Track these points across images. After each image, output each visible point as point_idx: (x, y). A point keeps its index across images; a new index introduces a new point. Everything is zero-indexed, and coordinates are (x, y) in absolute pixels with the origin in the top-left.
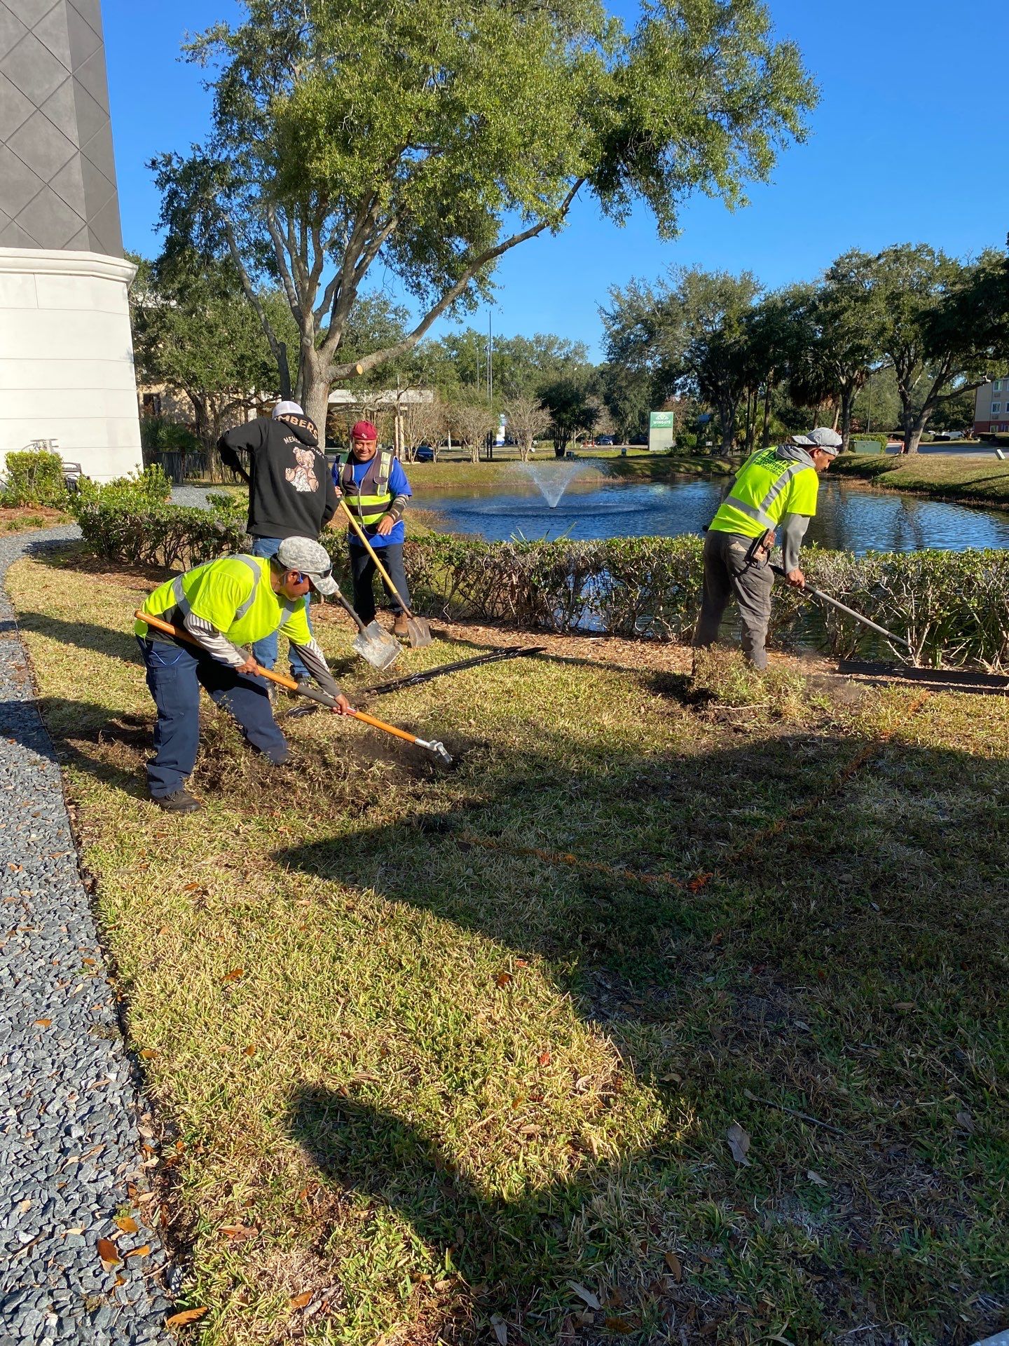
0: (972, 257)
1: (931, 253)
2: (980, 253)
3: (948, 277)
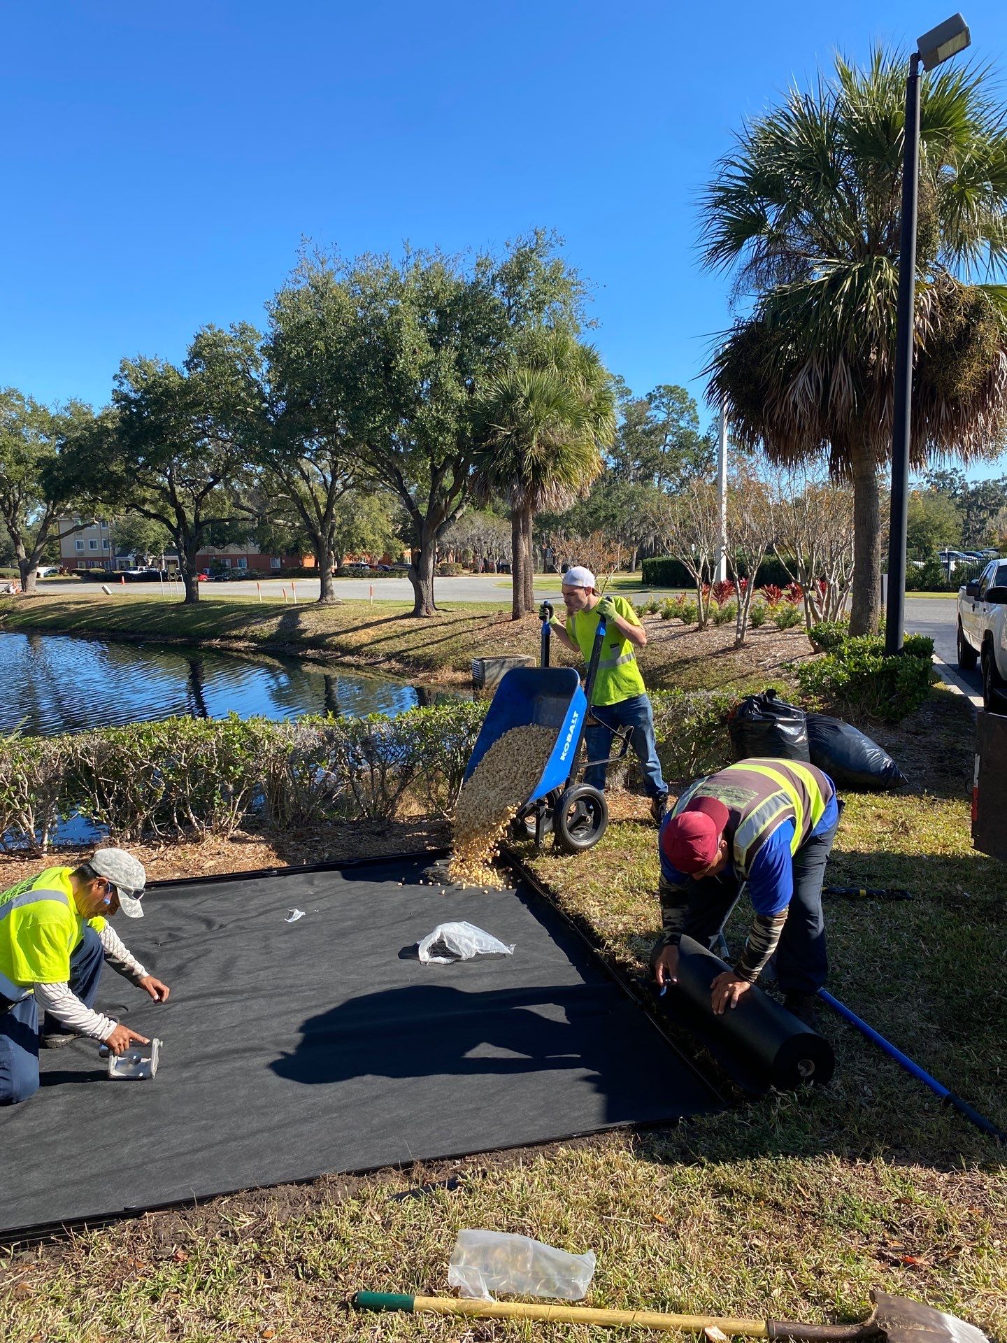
0: (60, 406)
1: (20, 398)
2: (65, 403)
3: (42, 423)
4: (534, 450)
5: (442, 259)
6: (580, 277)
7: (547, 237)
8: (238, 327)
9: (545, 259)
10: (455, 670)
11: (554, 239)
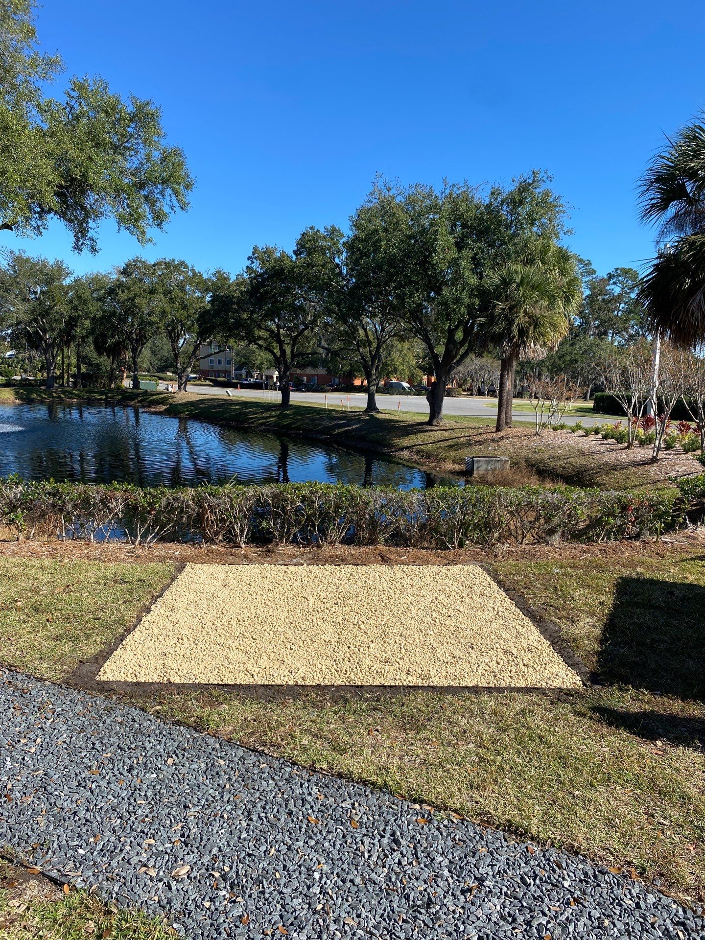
0: (210, 273)
1: (186, 267)
2: (214, 271)
3: (199, 283)
4: (521, 319)
5: (468, 189)
6: (562, 201)
7: (541, 175)
8: (329, 228)
9: (538, 190)
10: (454, 462)
11: (546, 177)
